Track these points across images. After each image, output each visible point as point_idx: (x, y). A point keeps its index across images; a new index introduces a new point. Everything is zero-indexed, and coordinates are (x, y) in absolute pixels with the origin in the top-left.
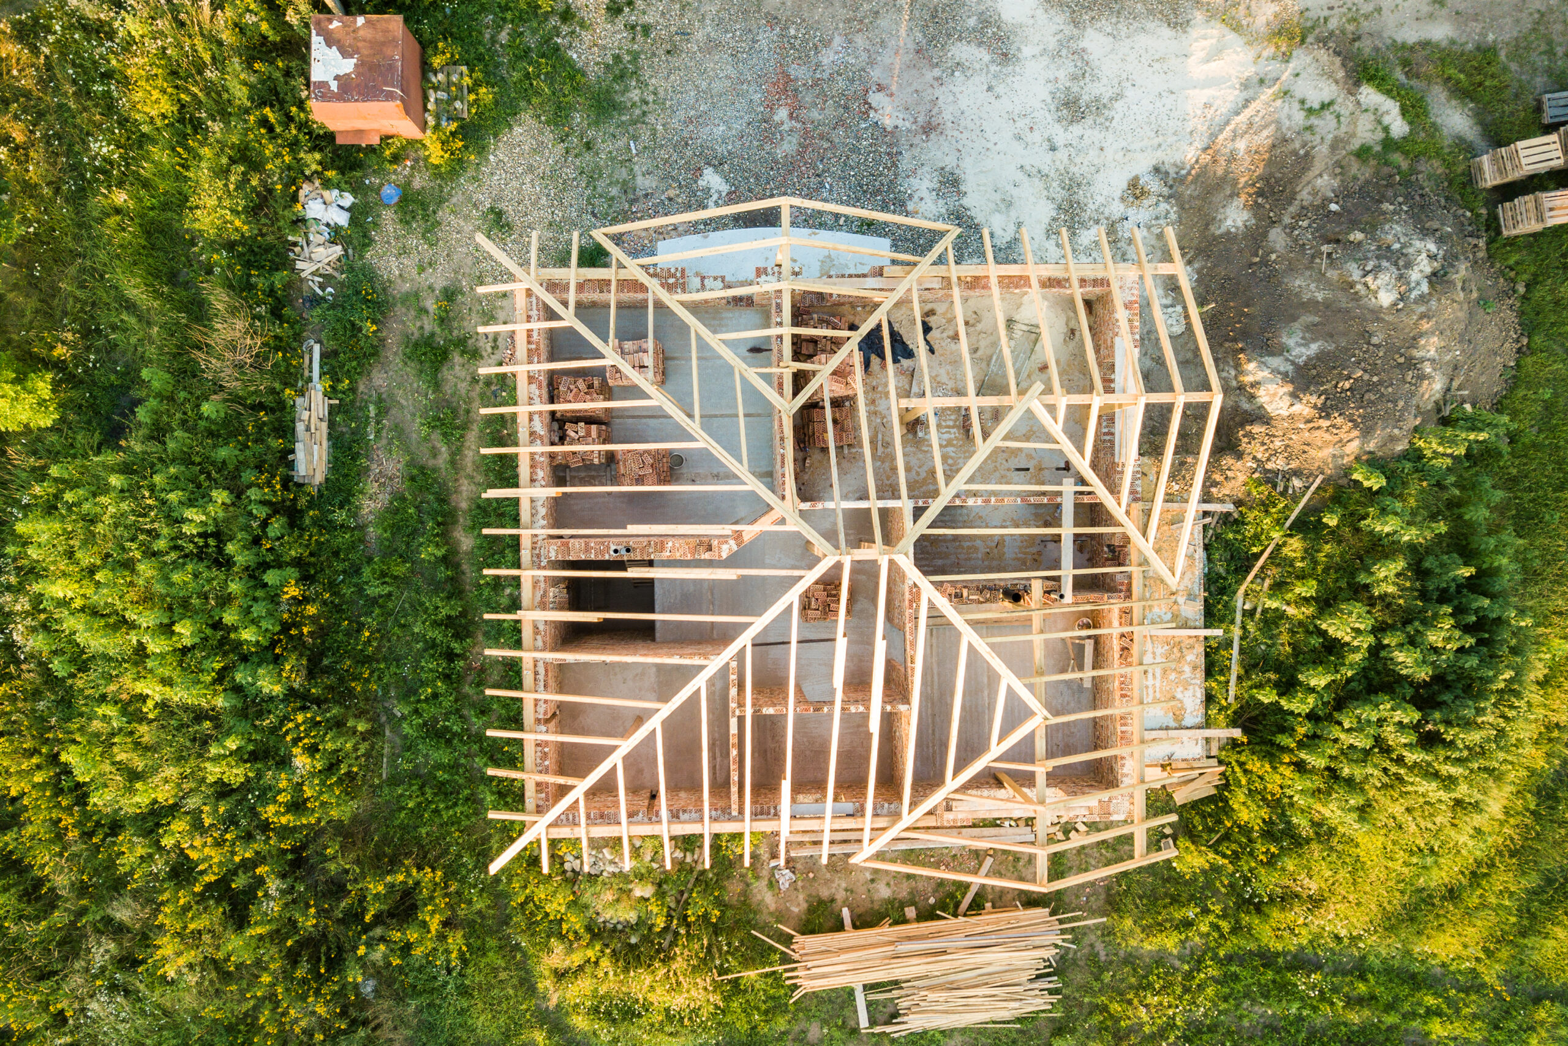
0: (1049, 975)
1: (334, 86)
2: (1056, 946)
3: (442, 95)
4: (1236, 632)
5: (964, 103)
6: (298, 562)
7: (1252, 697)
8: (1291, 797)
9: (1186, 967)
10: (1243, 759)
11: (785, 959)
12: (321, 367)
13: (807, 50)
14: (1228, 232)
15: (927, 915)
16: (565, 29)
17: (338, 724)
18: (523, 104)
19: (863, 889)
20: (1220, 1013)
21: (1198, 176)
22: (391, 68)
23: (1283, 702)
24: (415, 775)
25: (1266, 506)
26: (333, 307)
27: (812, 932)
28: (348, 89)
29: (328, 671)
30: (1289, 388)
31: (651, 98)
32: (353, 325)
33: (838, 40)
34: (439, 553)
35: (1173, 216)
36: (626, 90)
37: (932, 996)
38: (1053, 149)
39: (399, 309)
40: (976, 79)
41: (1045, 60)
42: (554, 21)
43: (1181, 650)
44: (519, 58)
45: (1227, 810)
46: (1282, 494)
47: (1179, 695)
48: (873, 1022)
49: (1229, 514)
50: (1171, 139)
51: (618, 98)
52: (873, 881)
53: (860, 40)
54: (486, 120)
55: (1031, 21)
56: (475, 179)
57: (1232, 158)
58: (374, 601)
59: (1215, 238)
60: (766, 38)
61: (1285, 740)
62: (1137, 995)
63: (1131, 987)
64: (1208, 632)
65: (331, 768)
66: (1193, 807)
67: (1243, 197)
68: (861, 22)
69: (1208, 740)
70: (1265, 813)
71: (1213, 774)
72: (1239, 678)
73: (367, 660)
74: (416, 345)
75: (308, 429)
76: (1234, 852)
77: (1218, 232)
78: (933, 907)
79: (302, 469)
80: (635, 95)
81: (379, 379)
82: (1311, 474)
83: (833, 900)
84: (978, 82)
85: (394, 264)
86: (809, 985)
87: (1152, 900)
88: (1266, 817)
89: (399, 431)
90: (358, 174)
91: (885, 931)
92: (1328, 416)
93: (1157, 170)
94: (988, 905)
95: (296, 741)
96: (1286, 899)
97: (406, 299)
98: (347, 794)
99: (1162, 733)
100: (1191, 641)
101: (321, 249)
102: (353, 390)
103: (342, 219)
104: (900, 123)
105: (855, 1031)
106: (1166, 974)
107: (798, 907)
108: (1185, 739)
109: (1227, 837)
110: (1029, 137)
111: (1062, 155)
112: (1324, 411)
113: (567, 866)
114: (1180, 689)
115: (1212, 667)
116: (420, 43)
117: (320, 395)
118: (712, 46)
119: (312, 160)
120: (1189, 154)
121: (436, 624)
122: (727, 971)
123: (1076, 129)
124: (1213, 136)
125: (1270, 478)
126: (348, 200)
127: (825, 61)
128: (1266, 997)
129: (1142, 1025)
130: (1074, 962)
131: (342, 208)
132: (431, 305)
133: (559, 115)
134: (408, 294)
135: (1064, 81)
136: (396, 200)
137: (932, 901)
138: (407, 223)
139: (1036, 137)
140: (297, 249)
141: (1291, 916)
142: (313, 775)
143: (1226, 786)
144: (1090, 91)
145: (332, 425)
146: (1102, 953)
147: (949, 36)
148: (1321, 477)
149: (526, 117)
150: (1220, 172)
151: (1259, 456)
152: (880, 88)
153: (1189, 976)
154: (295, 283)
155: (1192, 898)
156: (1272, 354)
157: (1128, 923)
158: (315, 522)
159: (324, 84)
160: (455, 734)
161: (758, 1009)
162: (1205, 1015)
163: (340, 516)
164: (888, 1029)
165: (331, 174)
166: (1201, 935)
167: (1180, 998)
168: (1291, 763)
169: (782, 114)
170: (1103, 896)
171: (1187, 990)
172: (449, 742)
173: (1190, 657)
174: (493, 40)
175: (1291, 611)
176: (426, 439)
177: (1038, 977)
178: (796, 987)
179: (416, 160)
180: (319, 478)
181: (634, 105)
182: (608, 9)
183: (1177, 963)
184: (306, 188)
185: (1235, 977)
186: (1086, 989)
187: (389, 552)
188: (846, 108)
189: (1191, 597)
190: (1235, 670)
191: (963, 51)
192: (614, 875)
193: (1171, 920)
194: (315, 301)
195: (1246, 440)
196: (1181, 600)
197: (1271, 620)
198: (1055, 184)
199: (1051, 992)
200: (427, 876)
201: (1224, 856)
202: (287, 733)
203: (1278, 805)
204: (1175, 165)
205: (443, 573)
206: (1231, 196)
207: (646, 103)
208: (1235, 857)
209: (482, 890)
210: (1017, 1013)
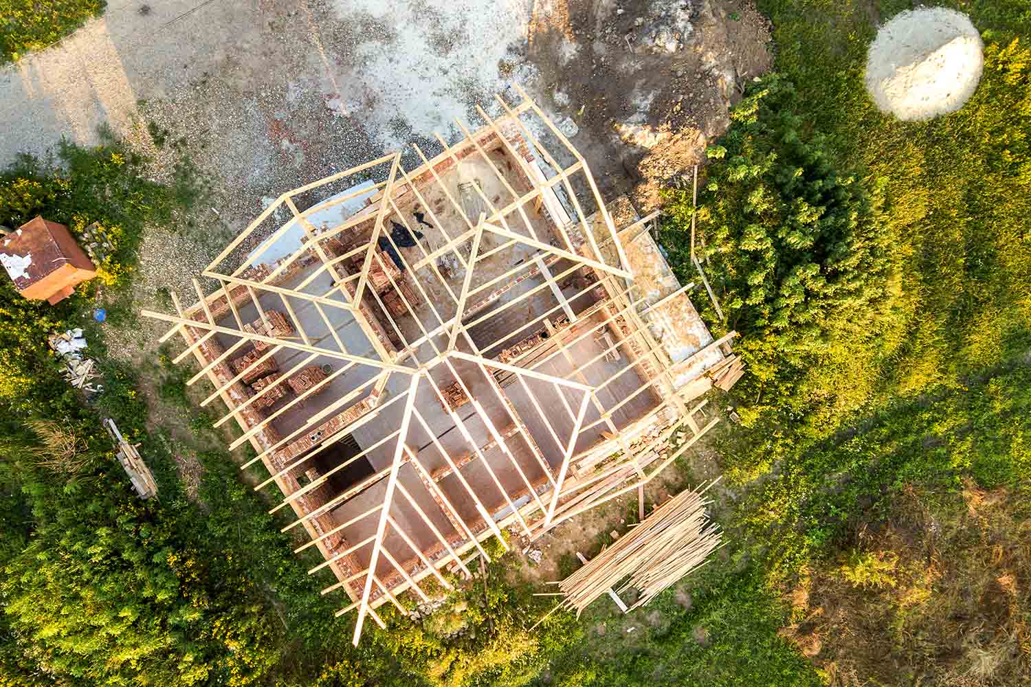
0: (709, 524)
1: (27, 276)
2: (703, 506)
3: (94, 245)
4: (703, 278)
5: (381, 77)
6: (168, 543)
7: (731, 309)
8: (783, 351)
9: (782, 476)
10: (745, 346)
11: (560, 599)
12: (120, 430)
13: (278, 99)
14: (571, 61)
15: (624, 531)
16: (139, 168)
17: (242, 616)
18: (141, 223)
19: (582, 537)
20: (814, 490)
21: (535, 40)
22: (52, 248)
23: (747, 302)
24: (302, 618)
25: (676, 200)
26: (106, 394)
27: (567, 576)
28: (36, 273)
29: (221, 590)
30: (649, 128)
31: (209, 178)
32: (123, 398)
33: (291, 84)
34: (243, 492)
35: (535, 70)
36: (193, 181)
37: (651, 572)
38: (446, 73)
39: (143, 374)
40: (380, 59)
41: (411, 26)
42: (130, 168)
43: (676, 307)
44: (123, 199)
45: (755, 378)
46: (681, 189)
47: (690, 332)
48: (629, 605)
49: (661, 216)
50: (508, 28)
51: (191, 189)
52: (584, 529)
53: (303, 76)
54: (126, 244)
55: (391, 10)
56: (140, 279)
57: (548, 18)
58: (223, 539)
59: (565, 68)
60: (251, 108)
61: (761, 322)
62: (764, 507)
63: (758, 505)
64: (686, 288)
65: (252, 641)
66: (736, 388)
67: (567, 36)
68: (298, 66)
69: (721, 347)
70: (773, 368)
71: (736, 363)
72: (719, 302)
73: (240, 571)
74: (164, 388)
75: (132, 468)
76: (772, 399)
77: (565, 64)
78: (625, 524)
79: (142, 491)
80: (199, 182)
81: (156, 418)
82: (690, 168)
83: (569, 553)
84: (382, 59)
85: (125, 351)
86: (581, 606)
87: (743, 451)
88: (776, 370)
89: (184, 440)
90: (75, 315)
91: (606, 552)
92: (678, 131)
93: (510, 50)
94: (654, 506)
95: (224, 637)
96: (814, 407)
97: (143, 366)
98: (270, 649)
99: (693, 358)
100: (679, 298)
101: (80, 367)
102: (145, 432)
103: (82, 344)
104: (353, 109)
105: (622, 615)
106: (773, 486)
107: (552, 567)
108: (707, 354)
109: (764, 393)
110: (429, 74)
111: (452, 73)
112: (675, 129)
113: (413, 618)
114: (688, 329)
115: (699, 305)
116: (64, 224)
117: (128, 447)
118: (224, 129)
119: (44, 323)
120: (522, 30)
121: (264, 531)
122: (533, 623)
123: (452, 54)
124: (530, 12)
125: (670, 184)
126: (79, 332)
127: (291, 100)
128: (835, 466)
129: (776, 521)
130: (721, 509)
131: (78, 338)
132: (158, 362)
133: (164, 217)
134: (142, 364)
135: (429, 32)
136: (105, 316)
137: (623, 521)
138: (119, 325)
139: (432, 72)
140: (68, 375)
141: (821, 416)
142: (243, 649)
143: (747, 366)
144: (447, 28)
145: (144, 458)
146: (733, 495)
147: (350, 44)
148: (696, 167)
149: (147, 229)
150: (546, 30)
151: (657, 175)
152: (330, 96)
153: (786, 480)
154: (77, 394)
155: (764, 437)
156: (630, 115)
157: (737, 471)
158: (166, 516)
159: (21, 278)
160: (311, 583)
161: (562, 634)
162: (808, 496)
163: (177, 504)
164: (639, 604)
165: (58, 324)
166: (781, 454)
167: (788, 495)
168: (771, 333)
169: (285, 143)
170: (715, 465)
171: (789, 488)
172: (310, 589)
173: (683, 308)
174: (104, 198)
175: (723, 249)
176: (199, 436)
177: (704, 529)
178: (575, 610)
179: (103, 288)
180: (154, 491)
181: (202, 187)
182: (156, 143)
183: (776, 477)
184: (51, 339)
185: (812, 466)
186: (735, 519)
187: (216, 507)
188: (318, 119)
189: (665, 275)
190: (715, 299)
191: (364, 48)
192: (439, 608)
193: (759, 455)
194: (94, 397)
195: (644, 170)
196: (660, 279)
197: (717, 261)
198: (458, 92)
199: (716, 533)
200: (340, 667)
201: (768, 404)
202: (216, 635)
203: (778, 359)
204: (518, 41)
205: (251, 502)
206: (560, 39)
207: (208, 182)
208: (773, 402)
209: (375, 657)
210: (705, 555)
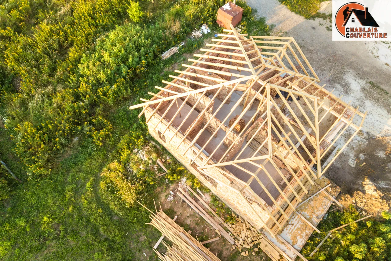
11: (155, 212)
12: (181, 47)
14: (378, 156)
19: (185, 217)
21: (377, 140)
22: (236, 13)
25: (352, 214)
26: (192, 42)
27: (165, 213)
28: (226, 11)
30: (375, 188)
32: (193, 45)
35: (366, 144)
40: (338, 92)
41: (355, 99)
43: (306, 227)
47: (298, 238)
48: (157, 249)
49: (341, 208)
50: (375, 130)
52: (188, 217)
55: (356, 91)
57: (388, 143)
59: (374, 155)
64: (316, 229)
67: (386, 152)
69: (298, 257)
72: (317, 251)
75: (170, 51)
77: (375, 154)
78: (197, 235)
79: (163, 55)
82: (369, 213)
83: (176, 212)
86: (154, 223)
90: (215, 29)
91: (181, 229)
93: (368, 133)
94: (209, 248)
100: (310, 228)
101: (199, 33)
102: (182, 54)
105: (151, 248)
107: (167, 206)
108: (292, 250)
112: (382, 198)
114: (299, 237)
115: (312, 238)
117: (177, 49)
120: (378, 135)
125: (357, 208)
126: (209, 31)
131: (207, 31)
140: (195, 30)
145: (174, 54)
148: (371, 216)
150: (383, 143)
151: (357, 200)
154: (190, 34)
156: (374, 182)
159: (223, 8)
163: (161, 65)
164: (159, 254)
173: (307, 231)
180: (164, 58)
184: (205, 24)
189: (318, 217)
190: (317, 249)
194: (190, 38)
195: (356, 194)
196: (314, 216)
204: (373, 135)
206: (383, 150)
